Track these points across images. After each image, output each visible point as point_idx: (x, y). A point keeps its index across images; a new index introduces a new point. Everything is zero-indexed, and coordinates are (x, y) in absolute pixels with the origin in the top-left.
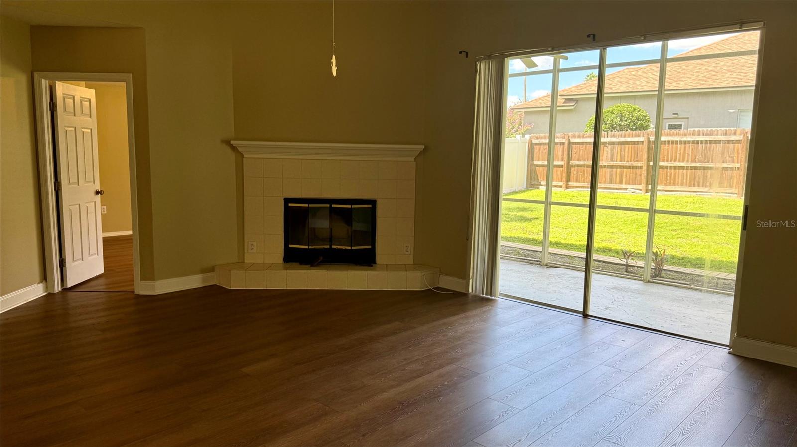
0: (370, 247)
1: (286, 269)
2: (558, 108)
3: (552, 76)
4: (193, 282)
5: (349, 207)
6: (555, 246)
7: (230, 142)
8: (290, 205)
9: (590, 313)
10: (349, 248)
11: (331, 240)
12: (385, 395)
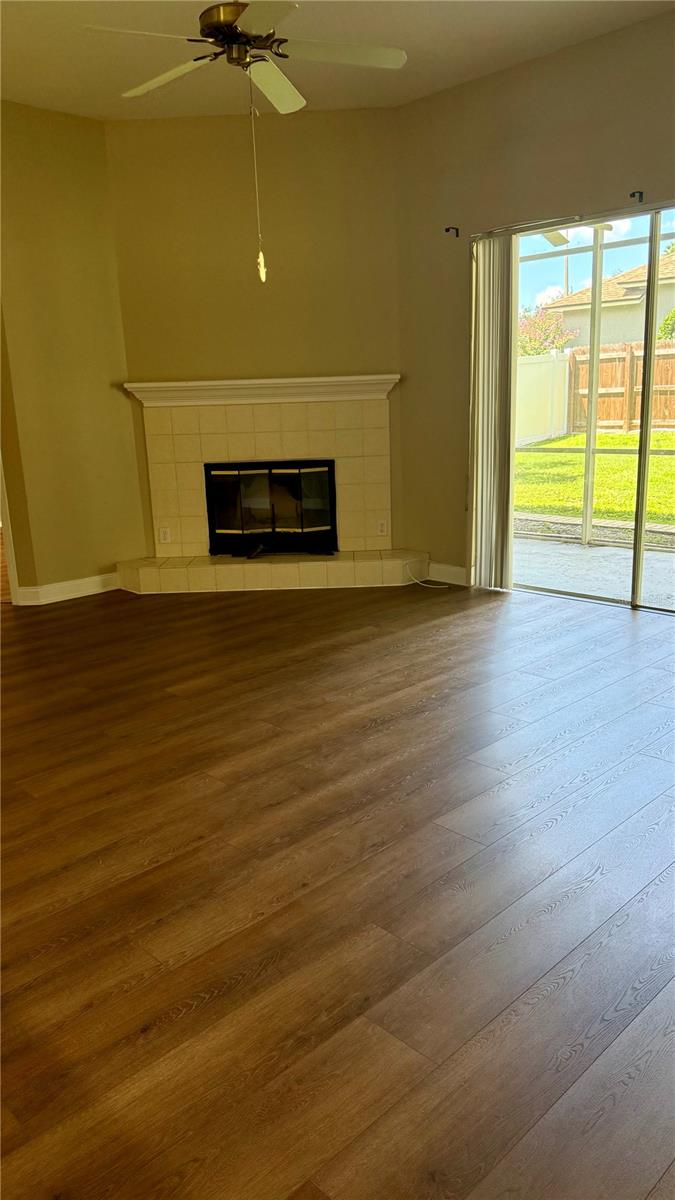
0: (328, 528)
1: (215, 563)
2: (603, 305)
3: (592, 256)
4: (89, 586)
5: (297, 471)
6: (605, 516)
7: (122, 385)
8: (213, 473)
9: (640, 602)
10: (300, 530)
11: (273, 520)
12: (353, 713)
